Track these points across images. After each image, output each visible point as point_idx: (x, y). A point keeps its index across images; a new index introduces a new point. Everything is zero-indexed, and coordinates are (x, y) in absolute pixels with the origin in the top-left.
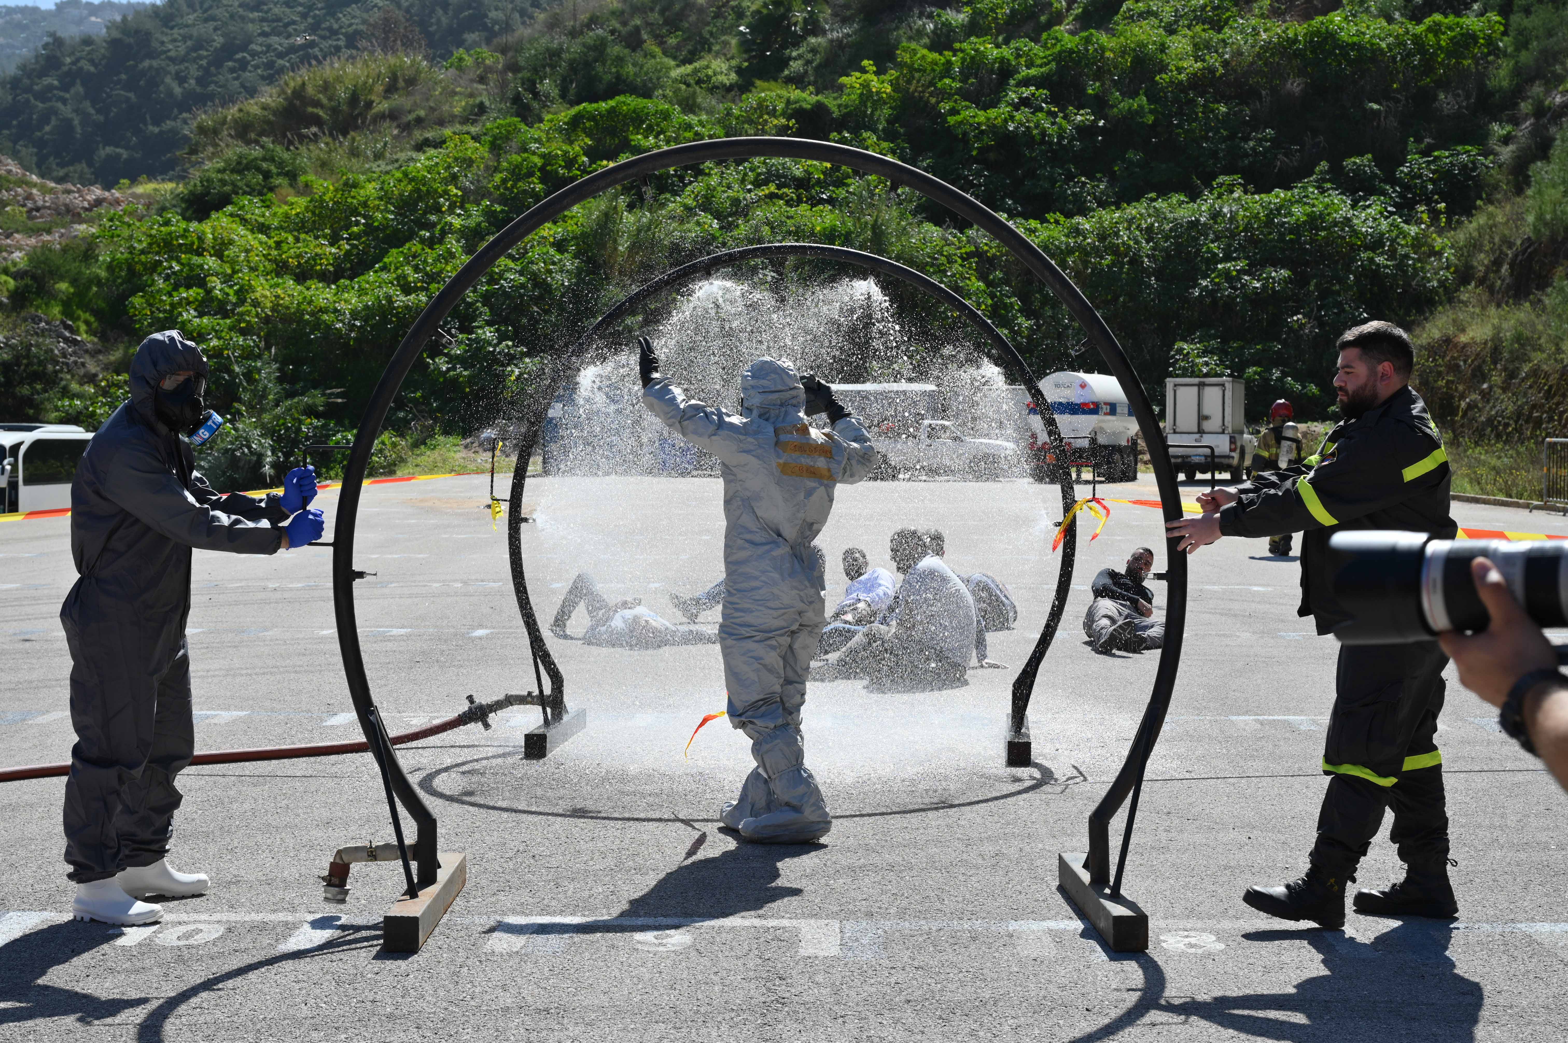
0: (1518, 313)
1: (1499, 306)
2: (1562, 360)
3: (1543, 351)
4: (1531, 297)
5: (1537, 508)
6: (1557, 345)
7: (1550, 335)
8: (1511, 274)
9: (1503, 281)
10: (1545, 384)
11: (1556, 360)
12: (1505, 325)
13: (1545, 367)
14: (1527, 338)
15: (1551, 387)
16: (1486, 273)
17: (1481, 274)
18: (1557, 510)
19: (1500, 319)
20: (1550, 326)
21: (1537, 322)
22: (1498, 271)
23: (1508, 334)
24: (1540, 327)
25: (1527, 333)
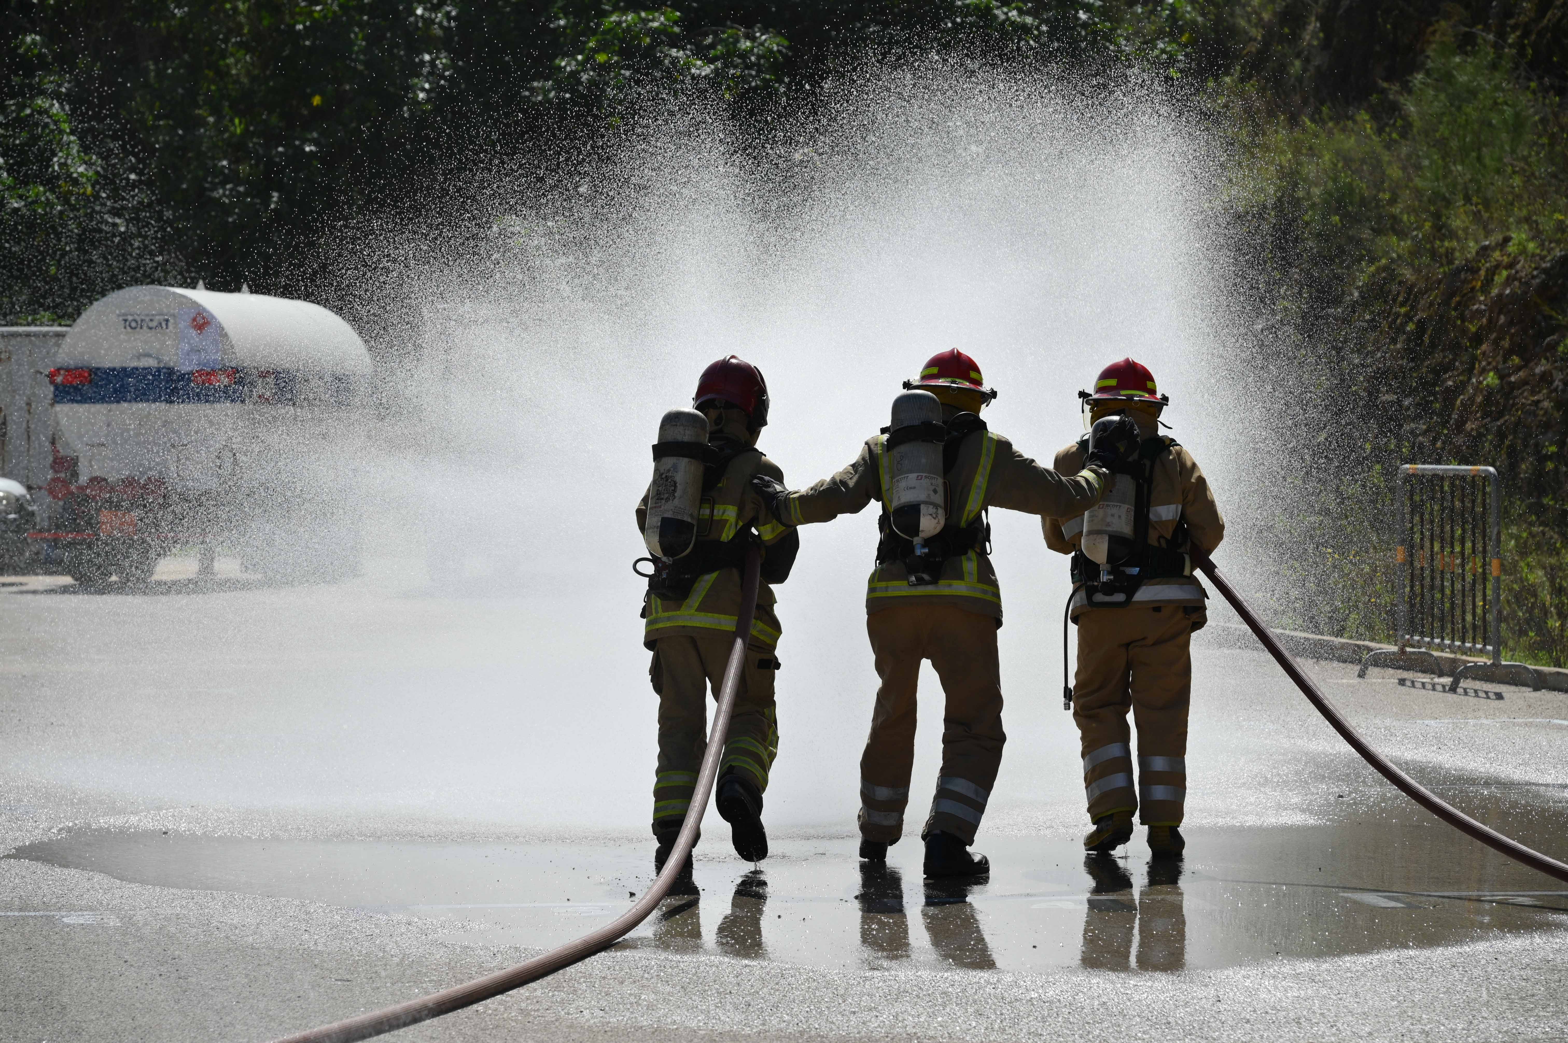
0: (1339, 136)
1: (1293, 121)
2: (1449, 256)
3: (1402, 234)
4: (1374, 98)
5: (1381, 661)
6: (1437, 216)
7: (1418, 193)
8: (1326, 45)
9: (1307, 60)
10: (1408, 317)
11: (1433, 254)
12: (1310, 170)
13: (1407, 274)
14: (1363, 202)
15: (1421, 326)
16: (1267, 43)
17: (1253, 47)
18: (1435, 668)
19: (1297, 152)
20: (1418, 167)
21: (1386, 157)
22: (1296, 37)
23: (1316, 191)
24: (1394, 172)
25: (1363, 187)
